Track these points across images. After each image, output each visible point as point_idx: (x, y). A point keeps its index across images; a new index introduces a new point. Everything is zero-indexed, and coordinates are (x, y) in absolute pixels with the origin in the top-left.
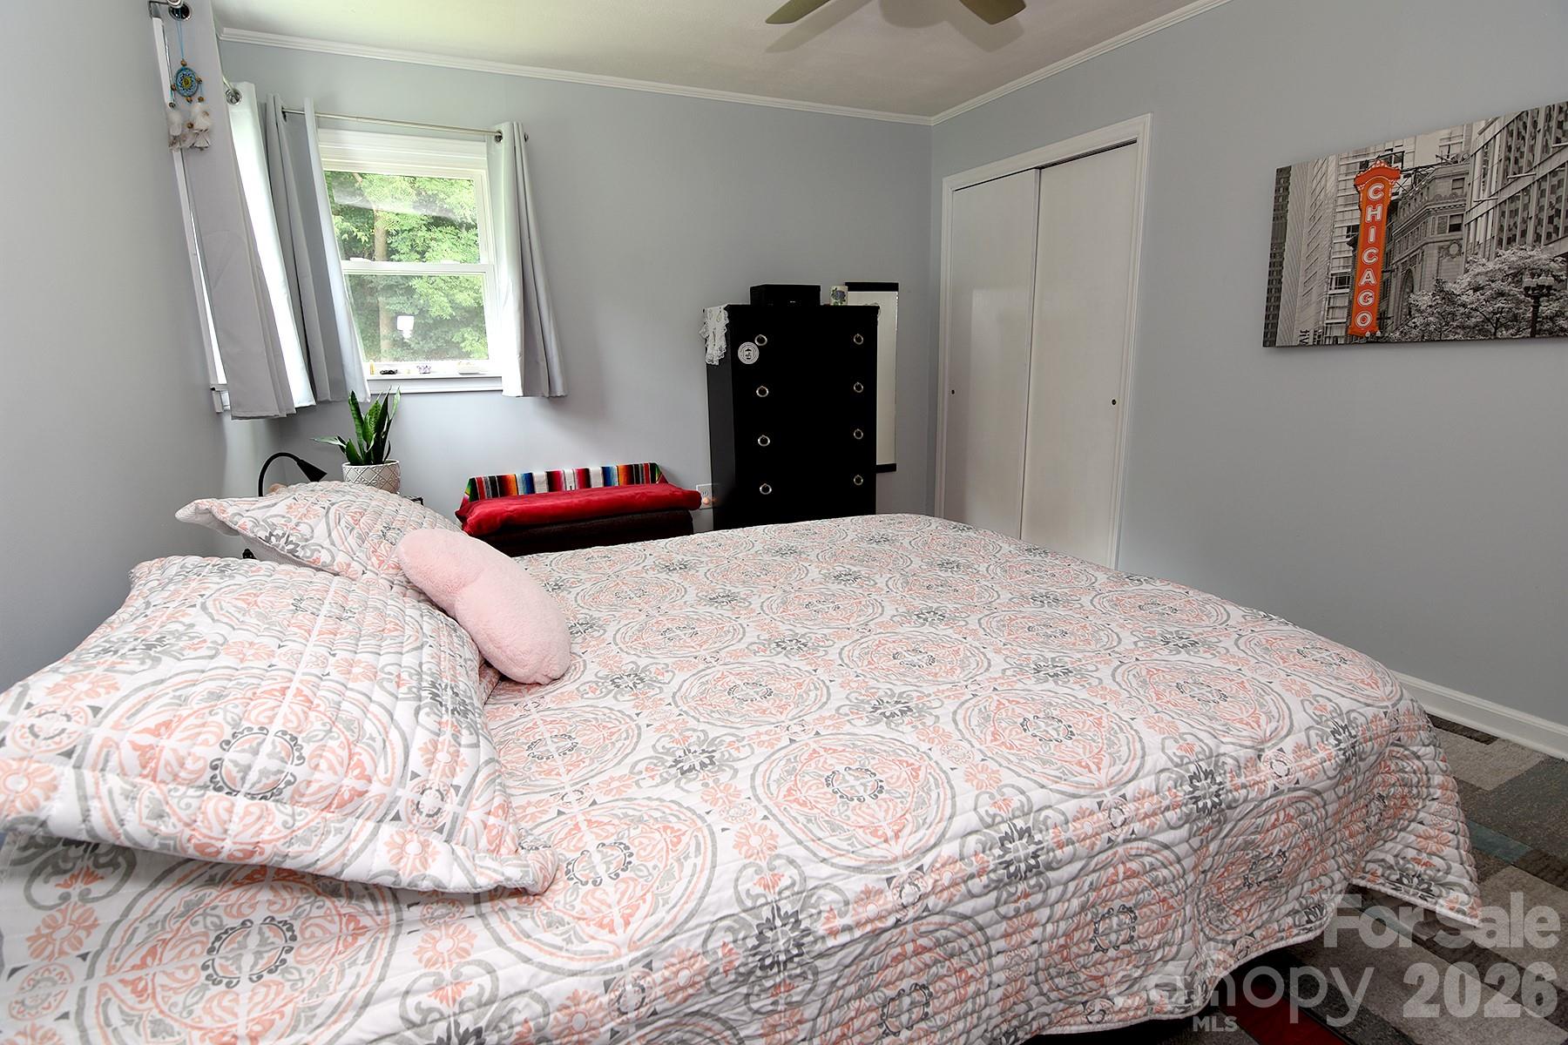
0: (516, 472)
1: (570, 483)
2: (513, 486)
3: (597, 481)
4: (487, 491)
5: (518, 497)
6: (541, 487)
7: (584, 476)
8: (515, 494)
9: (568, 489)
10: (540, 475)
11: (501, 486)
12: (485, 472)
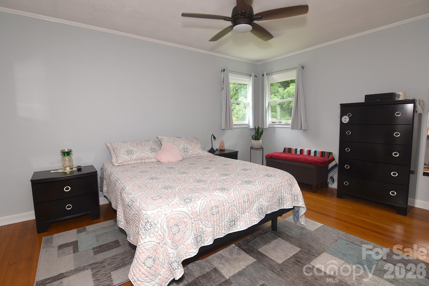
0: (294, 148)
1: (305, 153)
2: (292, 151)
3: (312, 154)
4: (287, 151)
5: (293, 154)
6: (298, 153)
7: (309, 152)
8: (292, 153)
9: (305, 155)
10: (299, 150)
11: (290, 150)
12: (288, 147)
